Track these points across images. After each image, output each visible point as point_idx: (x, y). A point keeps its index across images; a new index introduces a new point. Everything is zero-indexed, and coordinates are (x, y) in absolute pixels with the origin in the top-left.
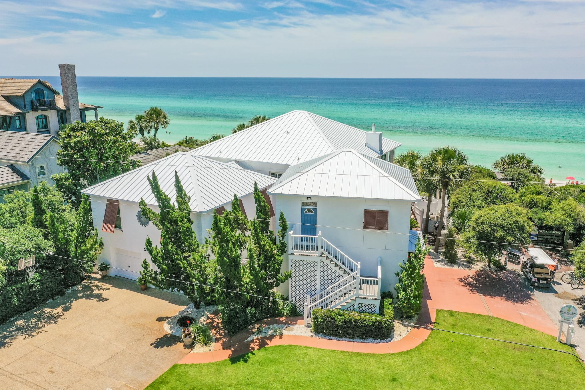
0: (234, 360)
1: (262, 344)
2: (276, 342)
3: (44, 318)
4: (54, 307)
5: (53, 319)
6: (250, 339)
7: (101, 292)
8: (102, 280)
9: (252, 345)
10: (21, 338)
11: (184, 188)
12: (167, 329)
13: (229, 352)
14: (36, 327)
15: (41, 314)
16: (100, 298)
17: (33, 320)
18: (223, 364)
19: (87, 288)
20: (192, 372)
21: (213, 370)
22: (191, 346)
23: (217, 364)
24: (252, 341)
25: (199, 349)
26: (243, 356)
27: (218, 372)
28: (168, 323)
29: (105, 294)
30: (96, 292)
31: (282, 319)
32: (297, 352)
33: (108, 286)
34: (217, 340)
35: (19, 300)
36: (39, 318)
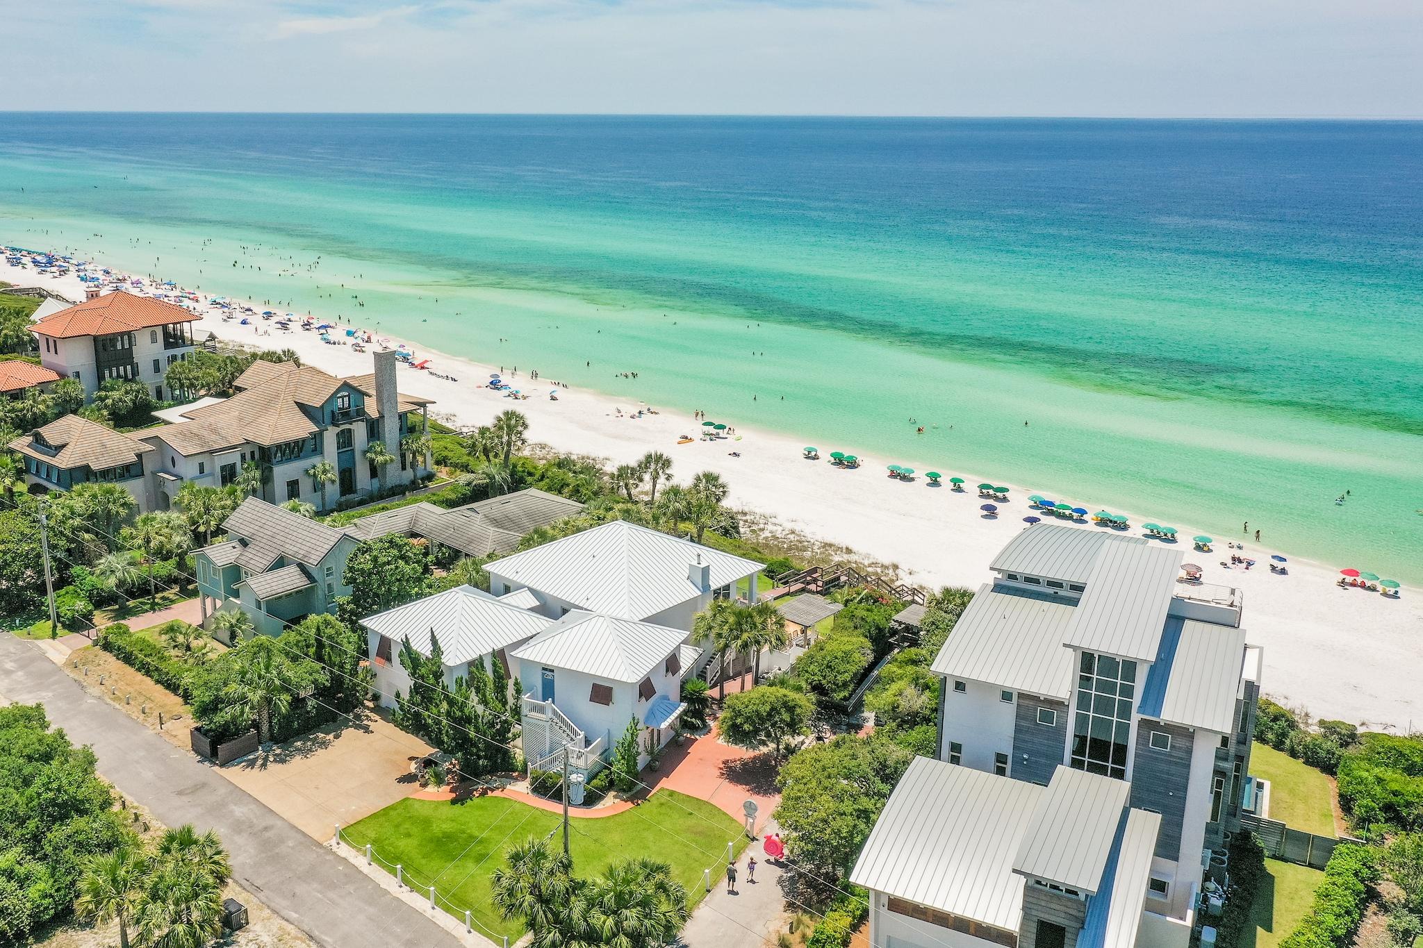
0: (454, 802)
1: (484, 793)
2: (497, 793)
3: (317, 743)
4: (327, 734)
5: (324, 744)
6: (475, 787)
7: (369, 723)
8: (372, 710)
9: (475, 793)
10: (298, 758)
11: (439, 642)
12: (413, 767)
13: (454, 795)
14: (310, 750)
15: (315, 738)
16: (367, 730)
17: (309, 743)
18: (443, 803)
19: (358, 717)
20: (417, 805)
21: (433, 806)
22: (424, 785)
23: (438, 802)
24: (476, 790)
25: (431, 789)
26: (462, 800)
27: (436, 808)
28: (416, 763)
29: (372, 726)
30: (365, 722)
31: (515, 774)
32: (506, 804)
33: (377, 718)
34: (448, 784)
35: (298, 724)
36: (314, 741)
